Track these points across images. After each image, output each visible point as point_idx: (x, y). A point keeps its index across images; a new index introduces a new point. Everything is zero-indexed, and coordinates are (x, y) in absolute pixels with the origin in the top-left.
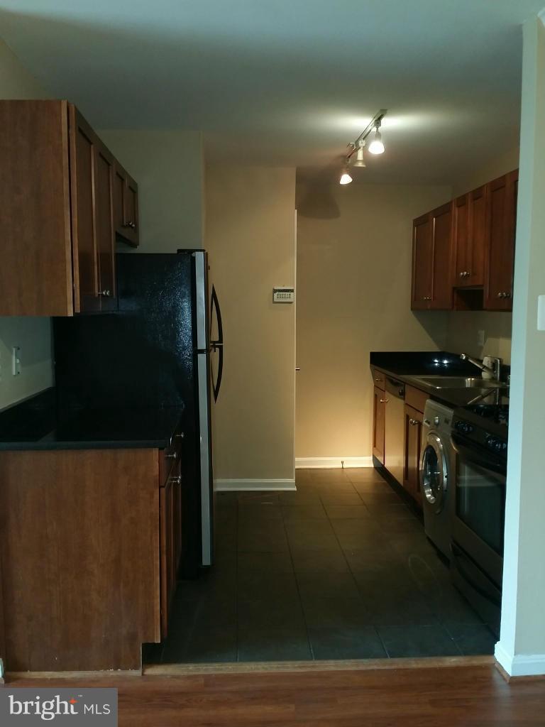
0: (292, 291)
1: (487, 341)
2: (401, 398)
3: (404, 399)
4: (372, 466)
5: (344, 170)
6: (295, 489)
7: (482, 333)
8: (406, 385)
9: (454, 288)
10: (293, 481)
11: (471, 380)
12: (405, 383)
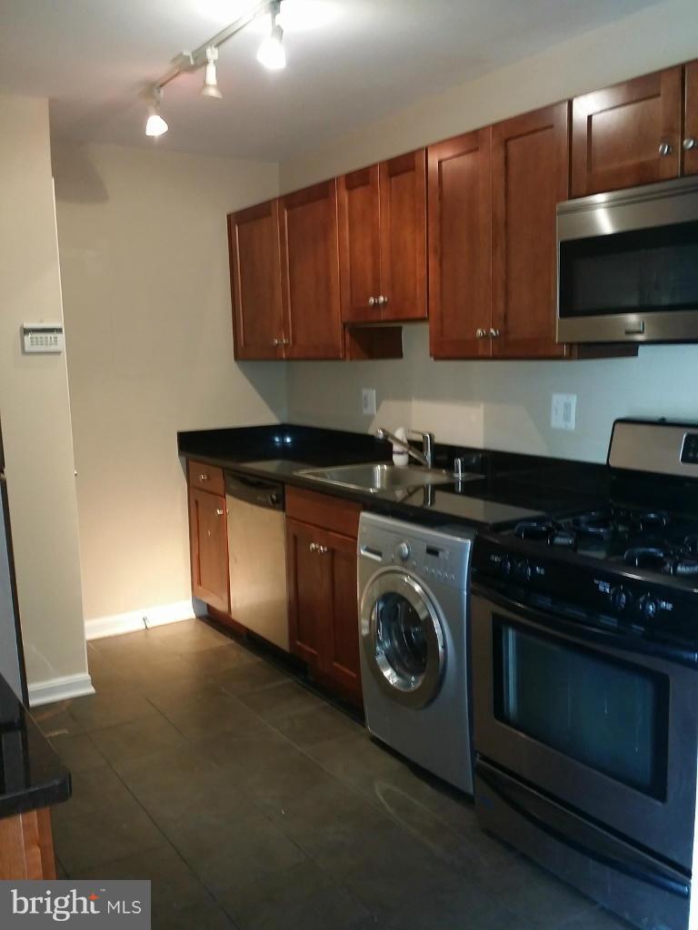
0: (59, 330)
1: (382, 406)
2: (278, 509)
3: (284, 509)
4: (192, 615)
5: (151, 109)
6: (91, 690)
7: (371, 394)
8: (287, 487)
9: (344, 325)
10: (86, 676)
11: (382, 470)
12: (283, 483)
